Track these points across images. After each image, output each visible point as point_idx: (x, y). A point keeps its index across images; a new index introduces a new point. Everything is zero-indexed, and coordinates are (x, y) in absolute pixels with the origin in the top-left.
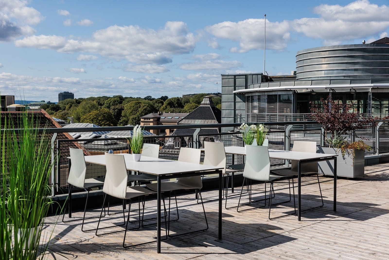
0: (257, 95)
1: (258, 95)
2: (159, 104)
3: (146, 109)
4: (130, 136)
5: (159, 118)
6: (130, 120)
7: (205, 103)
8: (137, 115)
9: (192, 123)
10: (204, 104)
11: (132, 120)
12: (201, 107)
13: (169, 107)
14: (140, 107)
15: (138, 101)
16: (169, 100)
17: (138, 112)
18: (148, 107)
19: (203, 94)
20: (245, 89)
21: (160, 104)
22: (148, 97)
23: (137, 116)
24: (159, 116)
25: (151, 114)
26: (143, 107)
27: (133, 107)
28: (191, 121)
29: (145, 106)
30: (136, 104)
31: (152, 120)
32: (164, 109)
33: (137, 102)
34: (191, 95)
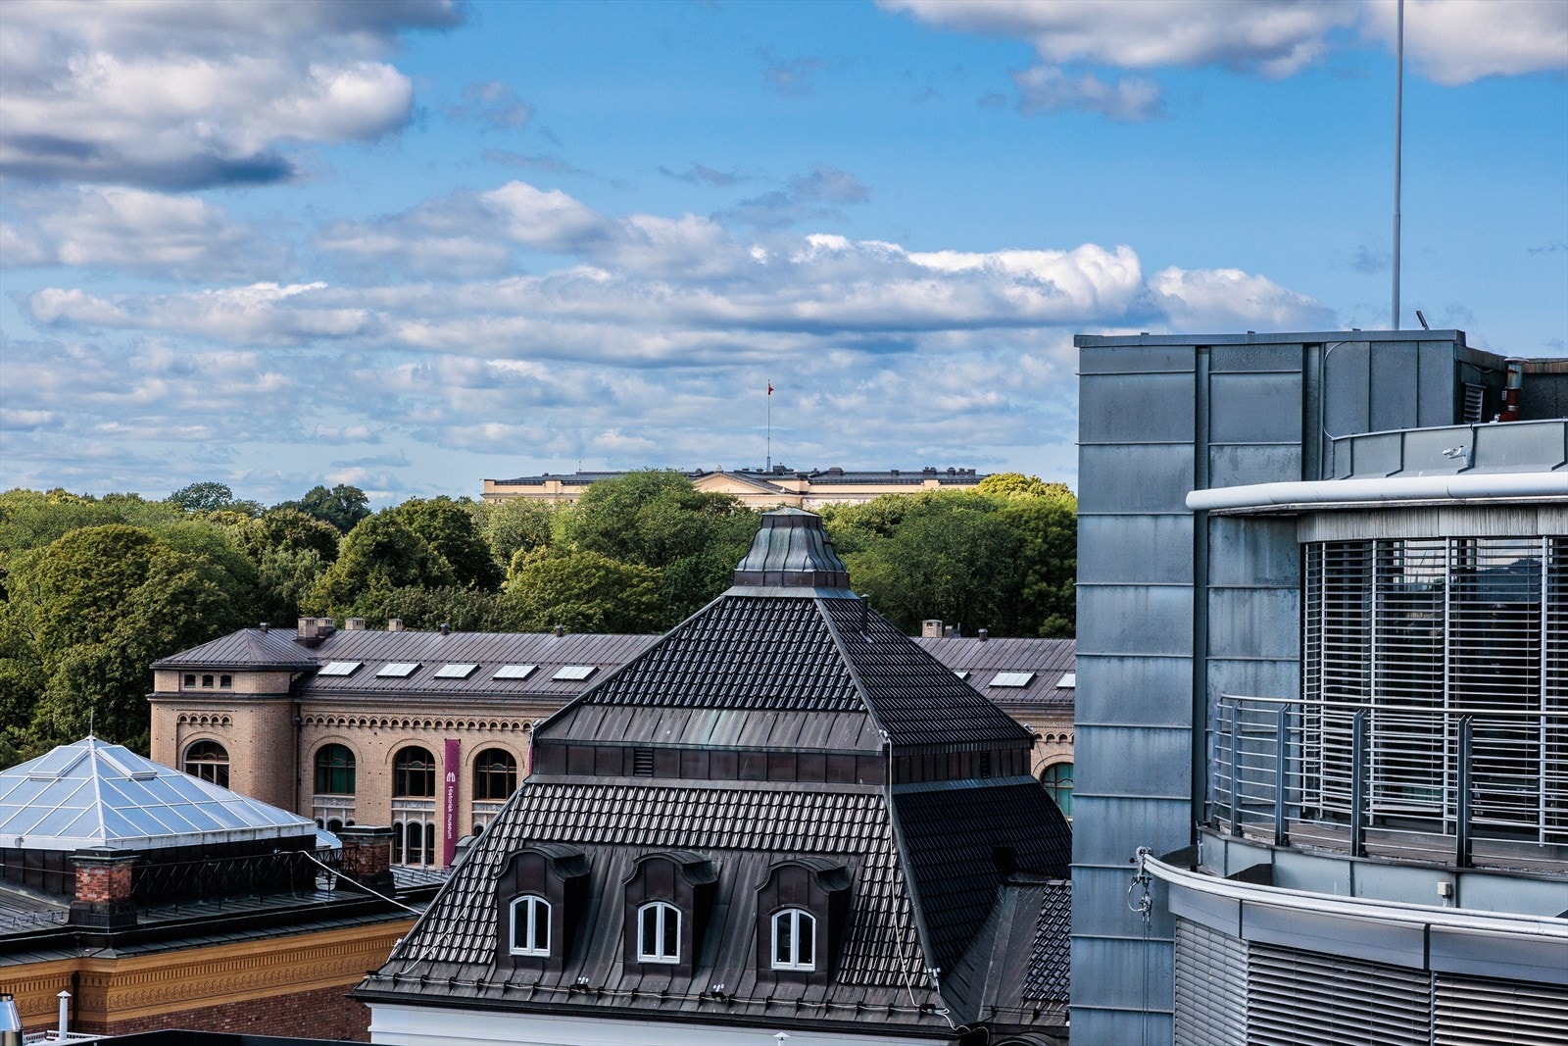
0: (1444, 538)
1: (1452, 538)
2: (295, 554)
3: (187, 595)
4: (97, 834)
5: (311, 671)
6: (54, 680)
7: (778, 561)
8: (114, 642)
9: (660, 739)
10: (764, 577)
11: (76, 687)
12: (739, 598)
13: (385, 579)
14: (142, 579)
15: (121, 527)
16: (386, 525)
17: (124, 615)
18: (206, 574)
19: (655, 473)
20: (1304, 479)
21: (308, 556)
22: (199, 489)
23: (112, 654)
24: (304, 656)
25: (243, 636)
26: (171, 574)
27: (86, 573)
28: (649, 725)
29: (183, 566)
30: (105, 552)
31: (244, 685)
32: (343, 597)
33: (117, 538)
34: (554, 478)
